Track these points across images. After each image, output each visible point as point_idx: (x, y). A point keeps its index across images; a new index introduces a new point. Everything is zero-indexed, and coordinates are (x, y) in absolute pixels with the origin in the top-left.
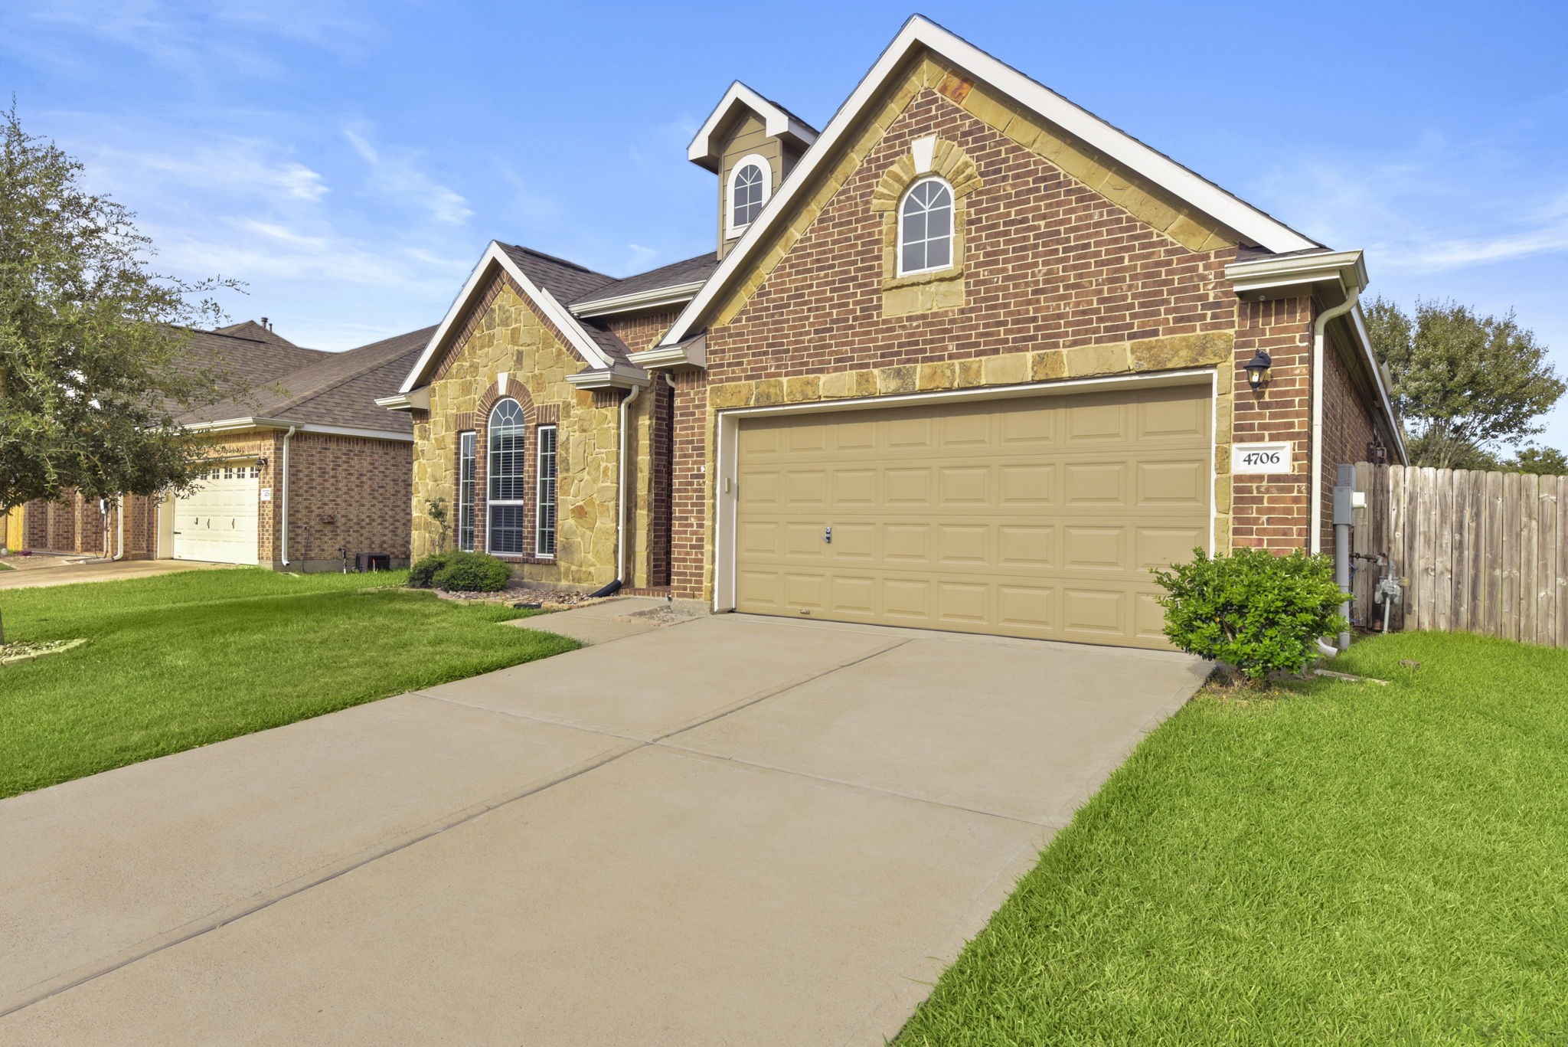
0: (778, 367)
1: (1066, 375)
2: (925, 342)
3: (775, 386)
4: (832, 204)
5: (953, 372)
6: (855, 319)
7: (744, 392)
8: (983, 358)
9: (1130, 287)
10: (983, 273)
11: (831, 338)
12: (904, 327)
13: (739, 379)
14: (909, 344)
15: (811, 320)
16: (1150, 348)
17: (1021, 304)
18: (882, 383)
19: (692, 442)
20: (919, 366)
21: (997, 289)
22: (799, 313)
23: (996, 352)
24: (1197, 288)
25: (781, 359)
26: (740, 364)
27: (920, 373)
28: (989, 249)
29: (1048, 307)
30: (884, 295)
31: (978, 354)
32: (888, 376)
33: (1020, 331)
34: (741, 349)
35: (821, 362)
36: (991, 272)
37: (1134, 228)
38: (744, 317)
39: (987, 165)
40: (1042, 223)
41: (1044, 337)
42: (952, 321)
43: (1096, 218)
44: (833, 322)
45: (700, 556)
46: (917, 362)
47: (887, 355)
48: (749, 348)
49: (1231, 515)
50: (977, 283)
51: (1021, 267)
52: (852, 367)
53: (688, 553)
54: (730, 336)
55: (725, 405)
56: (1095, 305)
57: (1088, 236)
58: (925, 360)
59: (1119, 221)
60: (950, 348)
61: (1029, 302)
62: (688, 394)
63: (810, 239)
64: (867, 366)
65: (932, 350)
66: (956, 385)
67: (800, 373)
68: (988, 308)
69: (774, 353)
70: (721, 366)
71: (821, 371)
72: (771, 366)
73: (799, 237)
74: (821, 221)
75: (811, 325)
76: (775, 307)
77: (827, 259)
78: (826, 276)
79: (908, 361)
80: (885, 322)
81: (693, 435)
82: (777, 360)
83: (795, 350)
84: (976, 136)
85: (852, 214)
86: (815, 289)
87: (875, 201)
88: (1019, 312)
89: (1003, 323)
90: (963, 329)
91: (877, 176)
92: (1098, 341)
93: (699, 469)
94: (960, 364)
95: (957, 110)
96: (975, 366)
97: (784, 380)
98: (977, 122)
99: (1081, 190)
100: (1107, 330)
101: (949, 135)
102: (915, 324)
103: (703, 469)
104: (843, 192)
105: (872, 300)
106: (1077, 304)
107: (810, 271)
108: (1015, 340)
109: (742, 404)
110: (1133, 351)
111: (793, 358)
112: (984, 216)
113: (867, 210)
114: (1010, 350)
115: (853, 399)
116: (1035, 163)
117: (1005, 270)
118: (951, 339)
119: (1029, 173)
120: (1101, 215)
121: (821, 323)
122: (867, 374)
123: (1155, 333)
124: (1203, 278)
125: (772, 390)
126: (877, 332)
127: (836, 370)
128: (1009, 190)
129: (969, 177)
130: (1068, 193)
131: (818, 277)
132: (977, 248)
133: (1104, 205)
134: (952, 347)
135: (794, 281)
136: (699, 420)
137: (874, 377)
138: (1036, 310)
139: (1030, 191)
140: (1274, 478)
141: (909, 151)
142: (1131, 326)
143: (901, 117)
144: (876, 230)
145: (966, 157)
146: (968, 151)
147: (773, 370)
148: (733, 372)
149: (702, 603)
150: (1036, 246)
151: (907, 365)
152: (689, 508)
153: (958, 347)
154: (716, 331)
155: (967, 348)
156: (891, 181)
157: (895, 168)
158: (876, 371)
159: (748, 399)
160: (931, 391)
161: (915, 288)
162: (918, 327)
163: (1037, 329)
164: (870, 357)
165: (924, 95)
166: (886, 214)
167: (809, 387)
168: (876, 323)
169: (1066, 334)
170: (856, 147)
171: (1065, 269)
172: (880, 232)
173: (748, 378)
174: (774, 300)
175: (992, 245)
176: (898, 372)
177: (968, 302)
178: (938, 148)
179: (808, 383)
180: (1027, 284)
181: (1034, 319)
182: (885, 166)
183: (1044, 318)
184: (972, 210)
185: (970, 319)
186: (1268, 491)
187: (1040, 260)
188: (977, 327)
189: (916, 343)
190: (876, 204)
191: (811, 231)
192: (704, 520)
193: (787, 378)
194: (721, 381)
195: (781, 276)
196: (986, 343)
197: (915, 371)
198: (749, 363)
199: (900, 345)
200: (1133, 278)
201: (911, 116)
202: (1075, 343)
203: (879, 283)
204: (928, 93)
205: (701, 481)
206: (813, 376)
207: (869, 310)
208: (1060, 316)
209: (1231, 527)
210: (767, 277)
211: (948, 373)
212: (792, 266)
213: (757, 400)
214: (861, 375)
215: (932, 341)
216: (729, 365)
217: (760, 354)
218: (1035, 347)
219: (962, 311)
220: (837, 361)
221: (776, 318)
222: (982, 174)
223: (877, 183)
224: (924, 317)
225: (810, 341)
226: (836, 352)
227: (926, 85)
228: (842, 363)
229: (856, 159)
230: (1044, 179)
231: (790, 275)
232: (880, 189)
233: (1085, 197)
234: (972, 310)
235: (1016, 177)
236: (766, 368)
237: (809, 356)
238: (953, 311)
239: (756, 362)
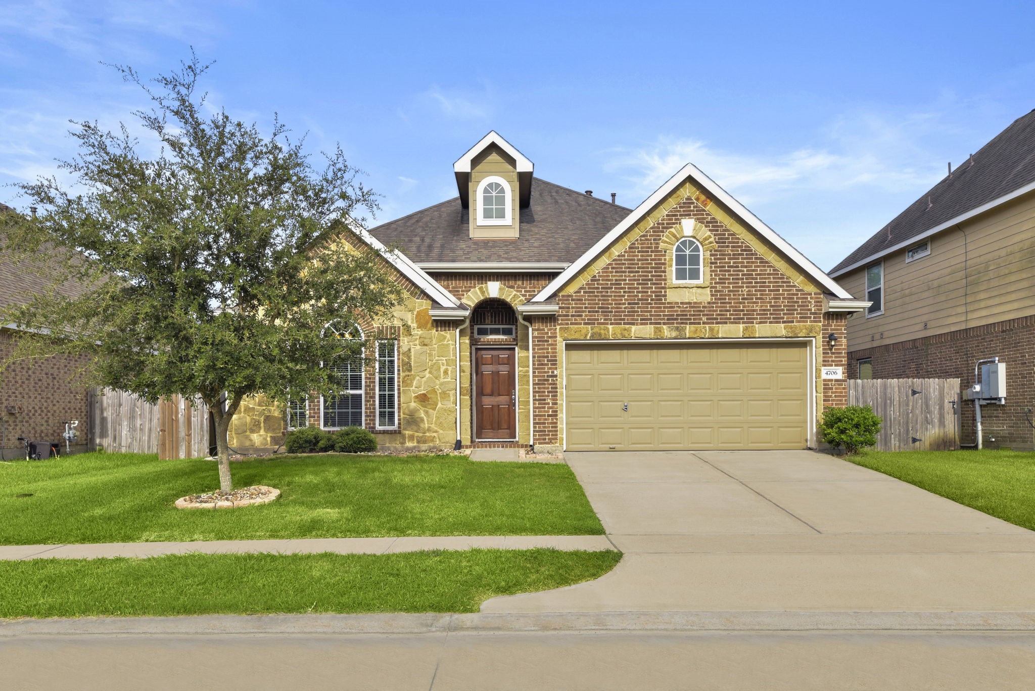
0: (605, 320)
1: (757, 336)
2: (690, 315)
3: (604, 330)
4: (637, 240)
5: (706, 330)
6: (652, 300)
7: (584, 331)
8: (720, 325)
9: (783, 302)
10: (719, 287)
11: (638, 308)
12: (679, 307)
13: (580, 324)
14: (682, 315)
15: (626, 297)
16: (791, 328)
17: (737, 303)
18: (668, 333)
19: (547, 357)
20: (688, 326)
21: (726, 295)
22: (618, 293)
23: (726, 323)
24: (808, 306)
25: (608, 316)
26: (581, 316)
27: (689, 330)
28: (721, 277)
29: (749, 306)
30: (668, 290)
31: (717, 323)
32: (672, 330)
33: (736, 315)
34: (582, 308)
35: (633, 319)
36: (723, 287)
37: (784, 278)
38: (582, 291)
39: (719, 239)
40: (745, 269)
41: (747, 319)
42: (704, 307)
43: (768, 272)
44: (639, 300)
45: (555, 421)
46: (687, 324)
47: (670, 320)
48: (586, 308)
49: (822, 394)
50: (716, 291)
51: (736, 287)
52: (651, 324)
53: (546, 419)
54: (573, 300)
55: (570, 338)
56: (769, 308)
57: (765, 278)
58: (691, 323)
59: (778, 274)
60: (703, 319)
61: (741, 303)
62: (544, 330)
63: (624, 256)
64: (660, 324)
65: (694, 319)
66: (707, 336)
67: (620, 324)
68: (721, 303)
69: (602, 312)
70: (568, 316)
71: (633, 324)
72: (601, 319)
73: (617, 254)
74: (630, 248)
75: (625, 300)
76: (602, 288)
77: (635, 268)
78: (634, 276)
79: (682, 323)
80: (669, 303)
81: (548, 353)
82: (605, 316)
83: (615, 312)
84: (713, 224)
85: (649, 248)
86: (627, 282)
87: (661, 244)
88: (736, 307)
89: (729, 311)
90: (710, 311)
91: (663, 232)
92: (771, 323)
93: (553, 372)
94: (709, 327)
95: (704, 211)
96: (716, 329)
97: (610, 327)
98: (714, 218)
99: (762, 258)
100: (774, 318)
101: (700, 221)
102: (685, 306)
103: (555, 372)
104: (643, 236)
105: (661, 292)
106: (761, 306)
107: (625, 272)
108: (734, 319)
109: (582, 338)
110: (785, 328)
111: (615, 316)
112: (718, 261)
113: (658, 247)
114: (732, 323)
115: (651, 339)
116: (742, 243)
117: (729, 287)
118: (704, 315)
119: (739, 247)
120: (770, 271)
121: (631, 300)
122: (660, 327)
123: (793, 322)
124: (810, 302)
125: (602, 332)
126: (664, 307)
127: (642, 324)
128: (730, 252)
129: (711, 243)
130: (756, 258)
131: (629, 276)
132: (715, 275)
133: (771, 266)
134: (704, 319)
135: (615, 276)
136: (552, 345)
137: (663, 329)
138: (744, 307)
139: (739, 254)
140: (836, 380)
141: (680, 223)
142: (783, 318)
143: (675, 206)
144: (663, 258)
145: (709, 233)
146: (710, 230)
147: (602, 321)
148: (575, 320)
149: (558, 447)
150: (743, 279)
151: (682, 325)
152: (546, 394)
153: (707, 319)
154: (563, 296)
155: (711, 320)
156: (670, 236)
157: (673, 230)
158: (665, 327)
159: (586, 335)
160: (694, 338)
161: (685, 289)
162: (687, 307)
163: (744, 315)
164: (661, 319)
165: (687, 199)
166: (668, 251)
167: (626, 331)
168: (665, 303)
169: (757, 319)
170: (651, 215)
171: (756, 291)
172: (665, 260)
173: (585, 324)
174: (602, 284)
175: (722, 275)
176: (677, 329)
177: (712, 299)
178: (696, 226)
179: (625, 330)
180: (739, 295)
181: (743, 311)
182: (667, 228)
183: (747, 311)
184: (713, 258)
185: (713, 307)
186: (835, 385)
187: (745, 285)
188: (716, 311)
189: (686, 315)
190: (662, 246)
191: (625, 252)
192: (557, 400)
193: (612, 326)
194: (567, 324)
195: (606, 272)
196: (721, 319)
197: (686, 328)
198: (586, 316)
199: (677, 315)
200: (784, 298)
201: (680, 207)
202: (760, 323)
203: (665, 284)
204: (689, 198)
205: (555, 379)
206: (628, 326)
207: (660, 297)
208: (754, 311)
209: (823, 399)
210: (597, 271)
211: (703, 330)
212: (613, 268)
213: (592, 336)
214: (657, 328)
215: (694, 315)
216: (572, 316)
217: (593, 312)
218: (743, 323)
219: (709, 303)
220: (641, 320)
221: (604, 294)
222: (716, 242)
223: (663, 235)
224: (690, 303)
225: (625, 308)
226: (642, 315)
227: (688, 195)
228: (645, 321)
229: (651, 222)
230: (745, 250)
231: (612, 272)
232: (664, 238)
233: (764, 262)
234: (714, 303)
235: (733, 247)
236: (598, 320)
237: (624, 315)
238: (705, 303)
239: (591, 316)
